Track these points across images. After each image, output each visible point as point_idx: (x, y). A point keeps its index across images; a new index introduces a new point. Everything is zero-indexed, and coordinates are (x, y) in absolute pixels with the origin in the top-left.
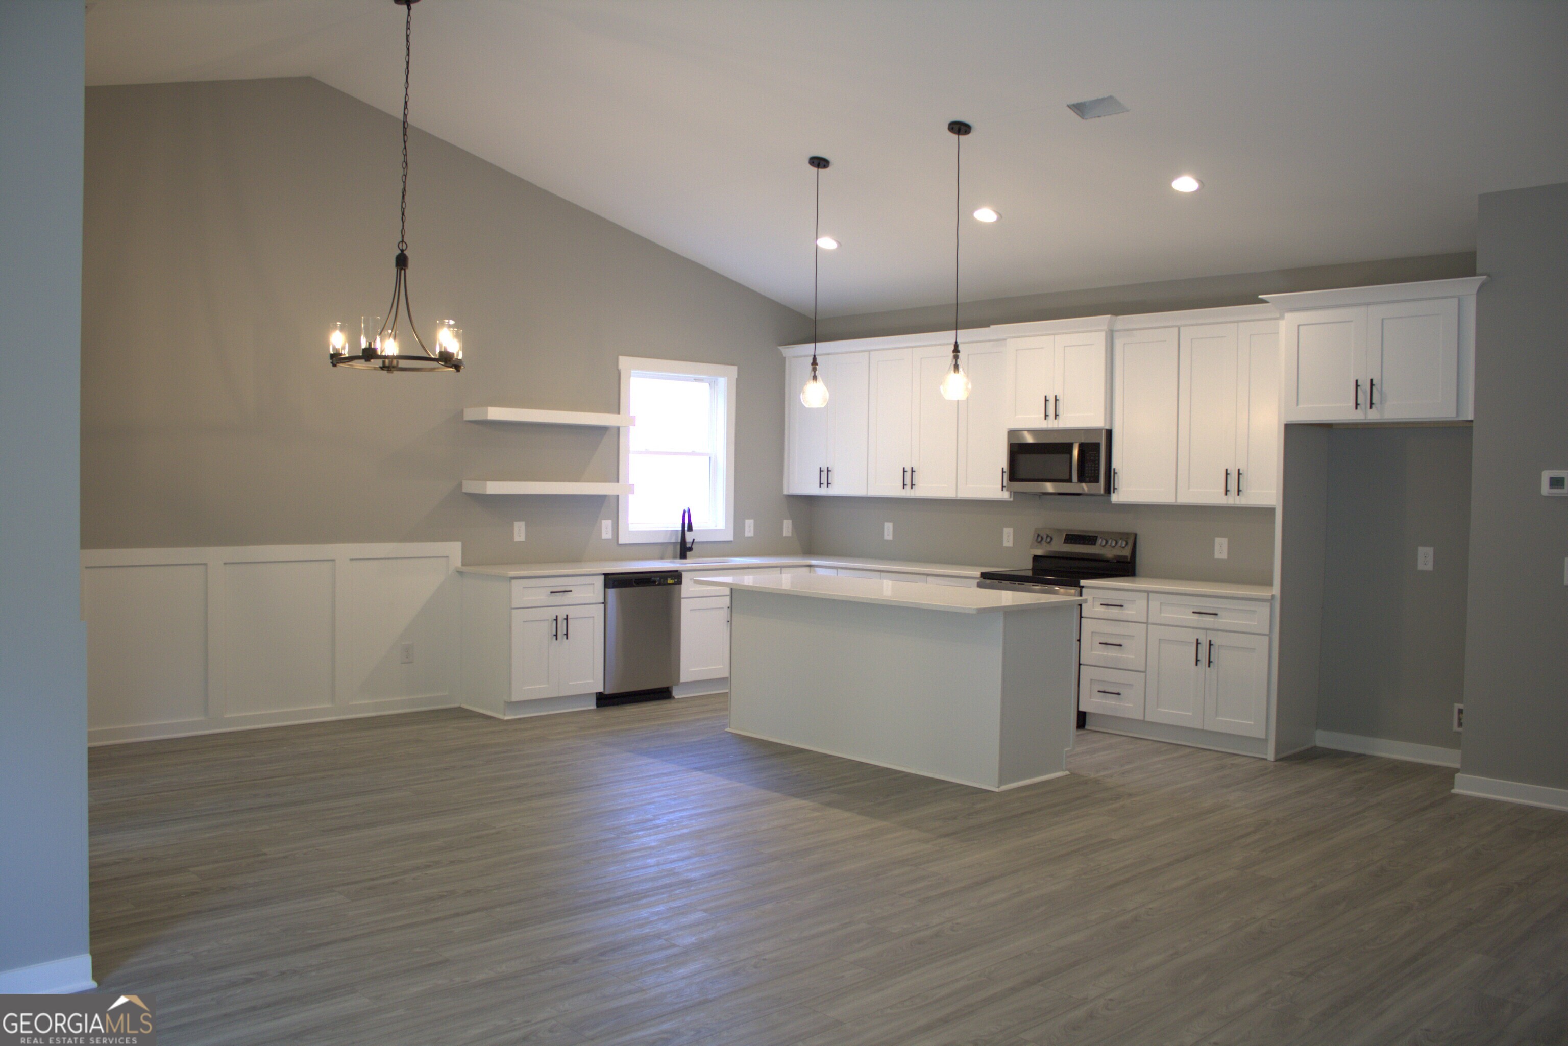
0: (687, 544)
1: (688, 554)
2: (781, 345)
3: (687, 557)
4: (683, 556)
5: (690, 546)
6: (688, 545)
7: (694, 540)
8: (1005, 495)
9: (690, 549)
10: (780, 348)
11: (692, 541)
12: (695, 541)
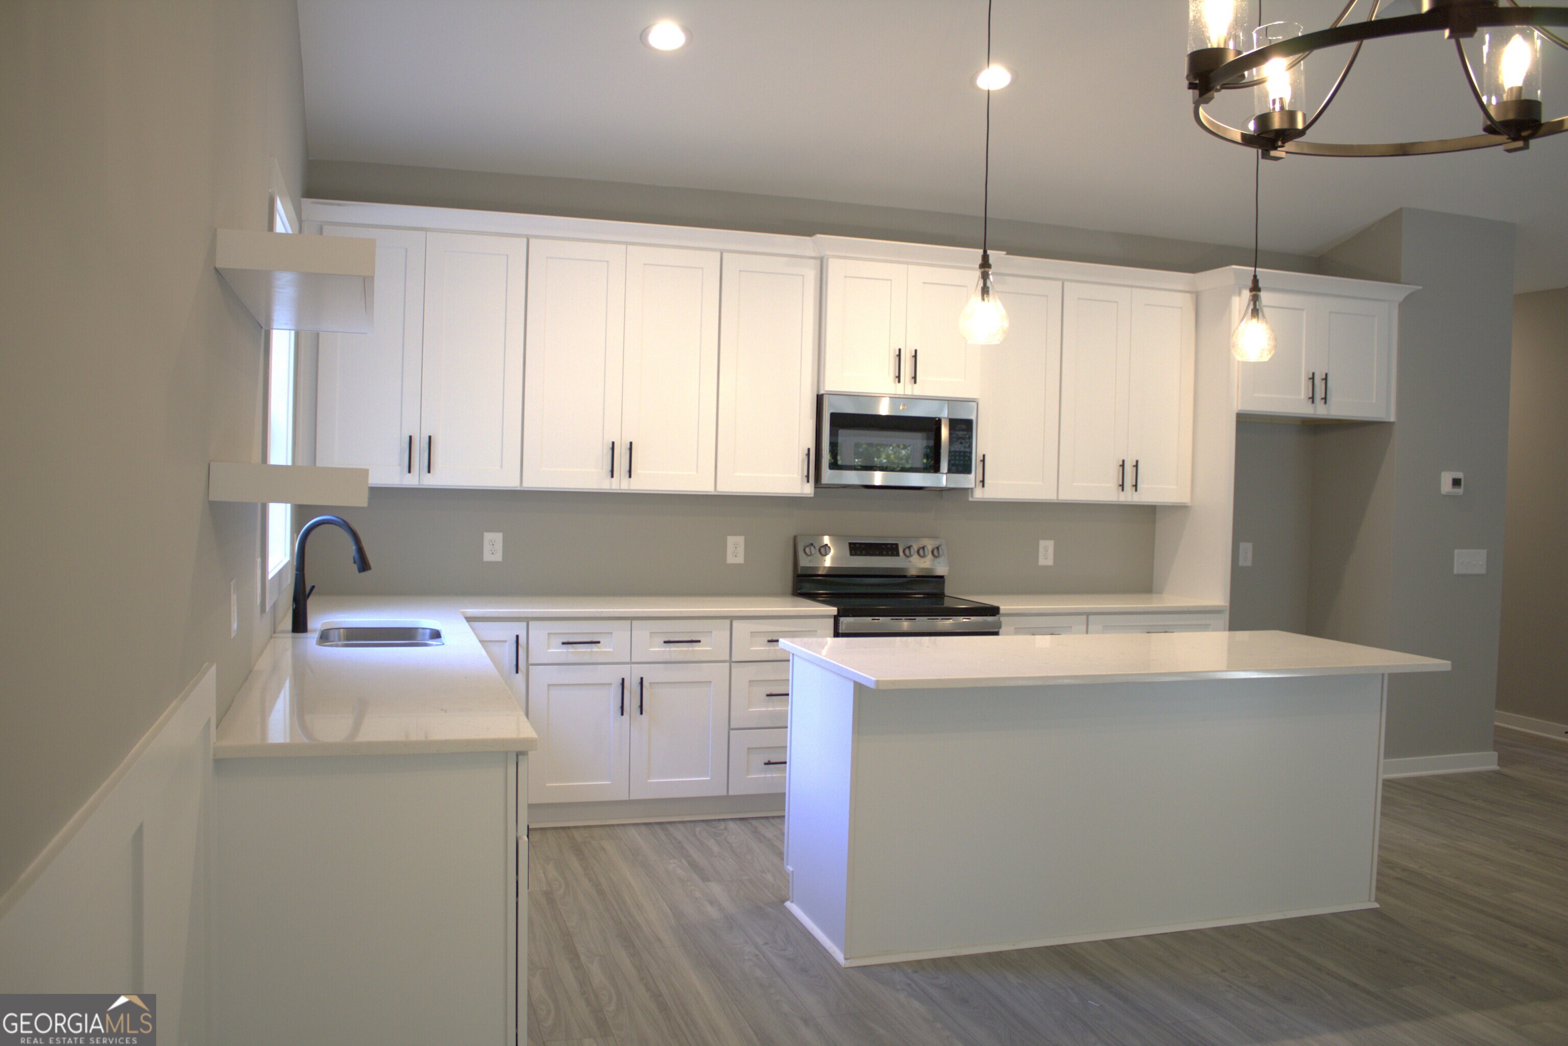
2: (305, 197)
4: (300, 625)
8: (808, 489)
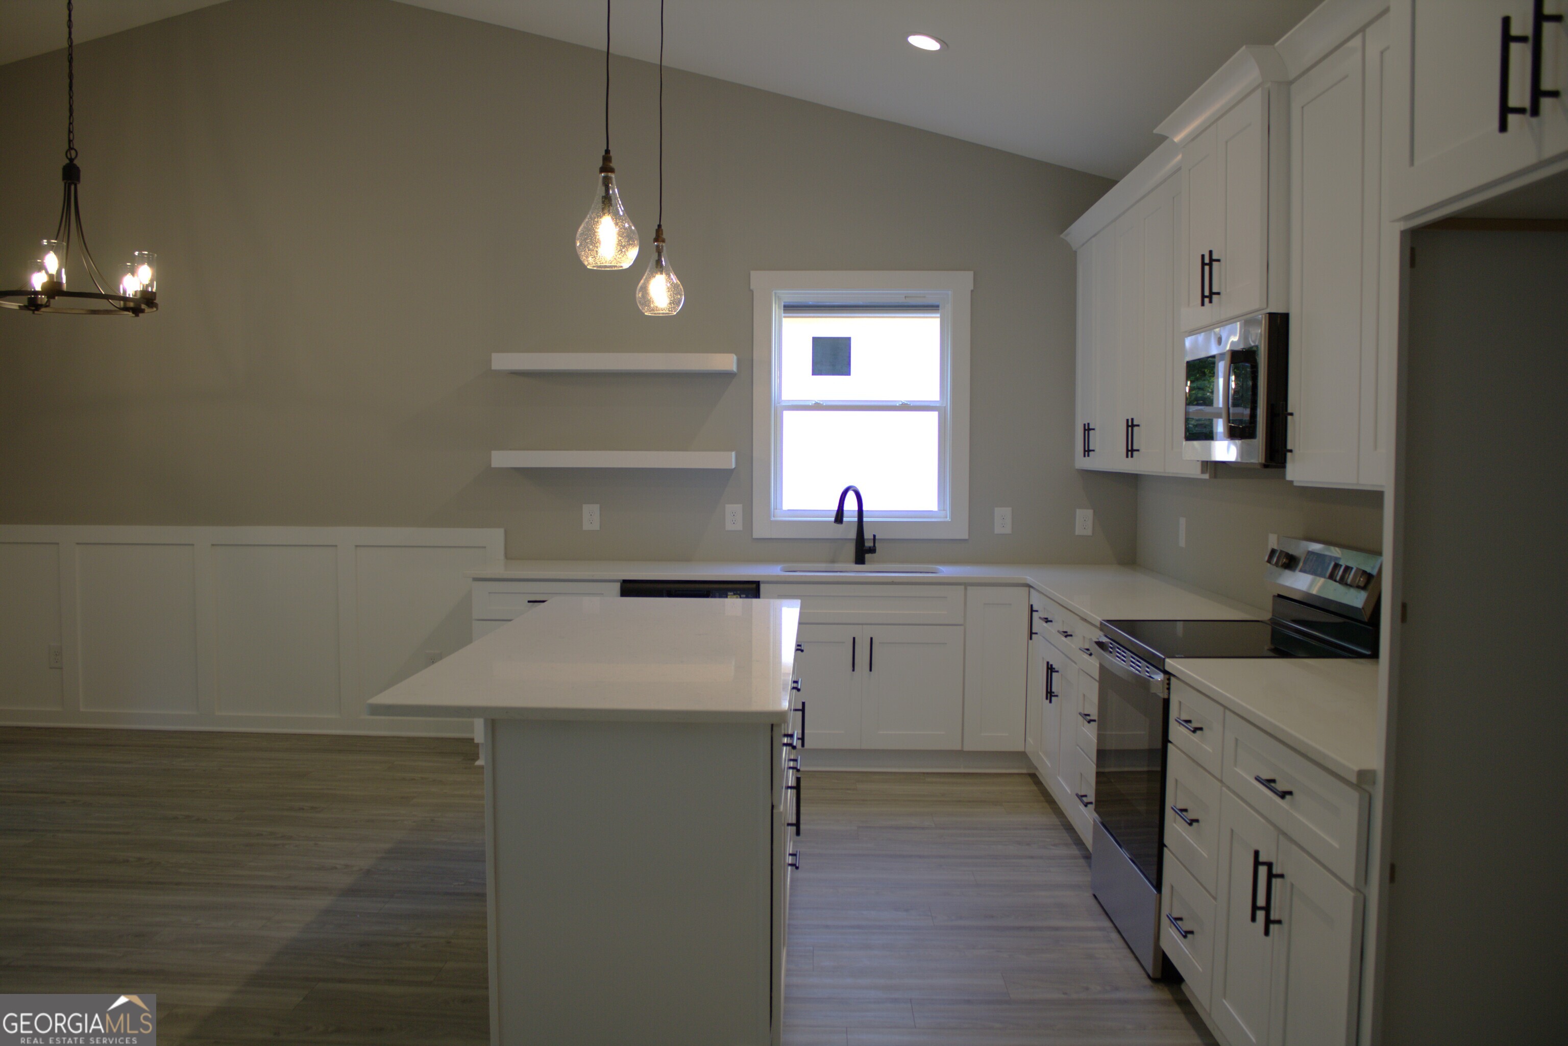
0: (866, 541)
1: (867, 556)
2: (1062, 231)
3: (866, 563)
4: (860, 559)
5: (871, 544)
6: (869, 544)
7: (874, 536)
9: (872, 550)
10: (1062, 236)
11: (872, 537)
12: (877, 537)
